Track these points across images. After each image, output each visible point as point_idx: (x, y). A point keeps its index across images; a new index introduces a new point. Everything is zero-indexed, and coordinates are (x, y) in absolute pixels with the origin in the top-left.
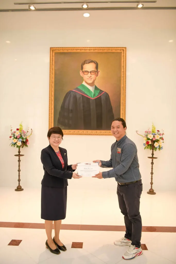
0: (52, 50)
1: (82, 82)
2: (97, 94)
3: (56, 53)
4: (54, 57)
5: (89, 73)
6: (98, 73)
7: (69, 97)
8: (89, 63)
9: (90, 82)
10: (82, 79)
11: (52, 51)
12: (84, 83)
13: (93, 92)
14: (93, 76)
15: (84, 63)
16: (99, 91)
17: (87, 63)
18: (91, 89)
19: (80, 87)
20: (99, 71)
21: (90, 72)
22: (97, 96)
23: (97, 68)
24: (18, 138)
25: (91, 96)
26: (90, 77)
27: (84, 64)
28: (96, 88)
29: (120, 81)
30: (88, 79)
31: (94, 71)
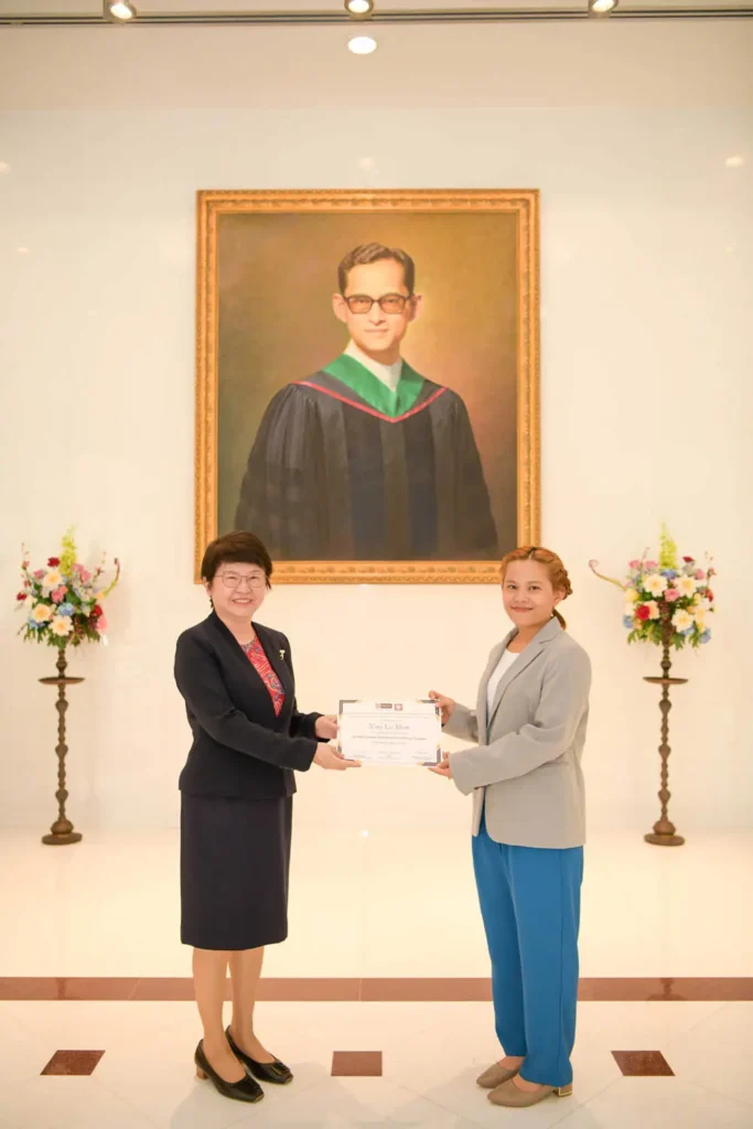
0: (208, 202)
1: (344, 348)
2: (411, 399)
3: (222, 217)
4: (213, 237)
5: (376, 305)
6: (413, 304)
7: (285, 410)
8: (373, 260)
9: (380, 344)
10: (343, 334)
11: (204, 207)
12: (352, 351)
13: (393, 390)
14: (394, 319)
15: (353, 259)
16: (418, 387)
17: (362, 262)
18: (386, 375)
19: (332, 370)
20: (420, 297)
21: (381, 301)
22: (412, 408)
23: (409, 281)
24: (55, 599)
25: (386, 409)
26: (381, 322)
27: (352, 265)
28: (407, 373)
29: (512, 340)
30: (368, 331)
31: (396, 295)
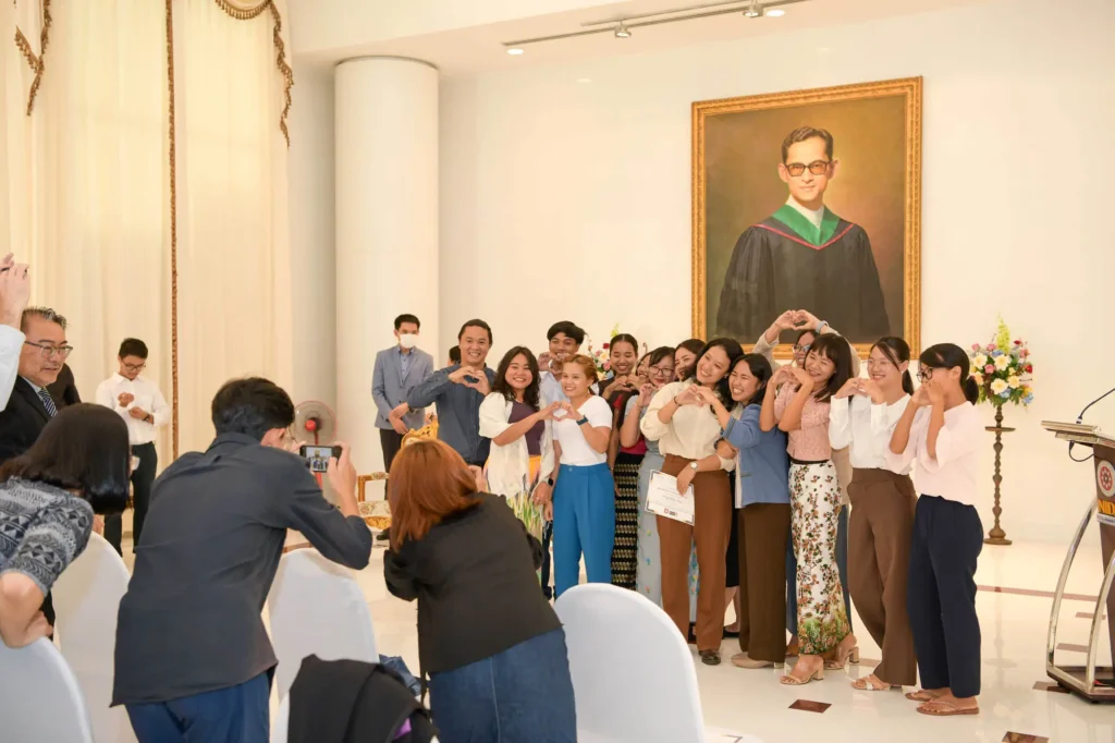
0: (698, 110)
1: (786, 200)
2: (830, 233)
3: (707, 118)
4: (702, 131)
5: (807, 170)
6: (832, 167)
7: (748, 244)
8: (805, 138)
9: (809, 196)
10: (784, 191)
11: (696, 113)
12: (791, 202)
13: (818, 227)
14: (819, 178)
15: (793, 138)
16: (835, 224)
17: (798, 140)
18: (812, 217)
19: (778, 216)
20: (836, 162)
21: (810, 167)
22: (831, 239)
23: (829, 150)
24: (606, 368)
25: (813, 239)
26: (811, 181)
27: (791, 143)
28: (827, 215)
29: (900, 187)
30: (802, 188)
31: (820, 161)
